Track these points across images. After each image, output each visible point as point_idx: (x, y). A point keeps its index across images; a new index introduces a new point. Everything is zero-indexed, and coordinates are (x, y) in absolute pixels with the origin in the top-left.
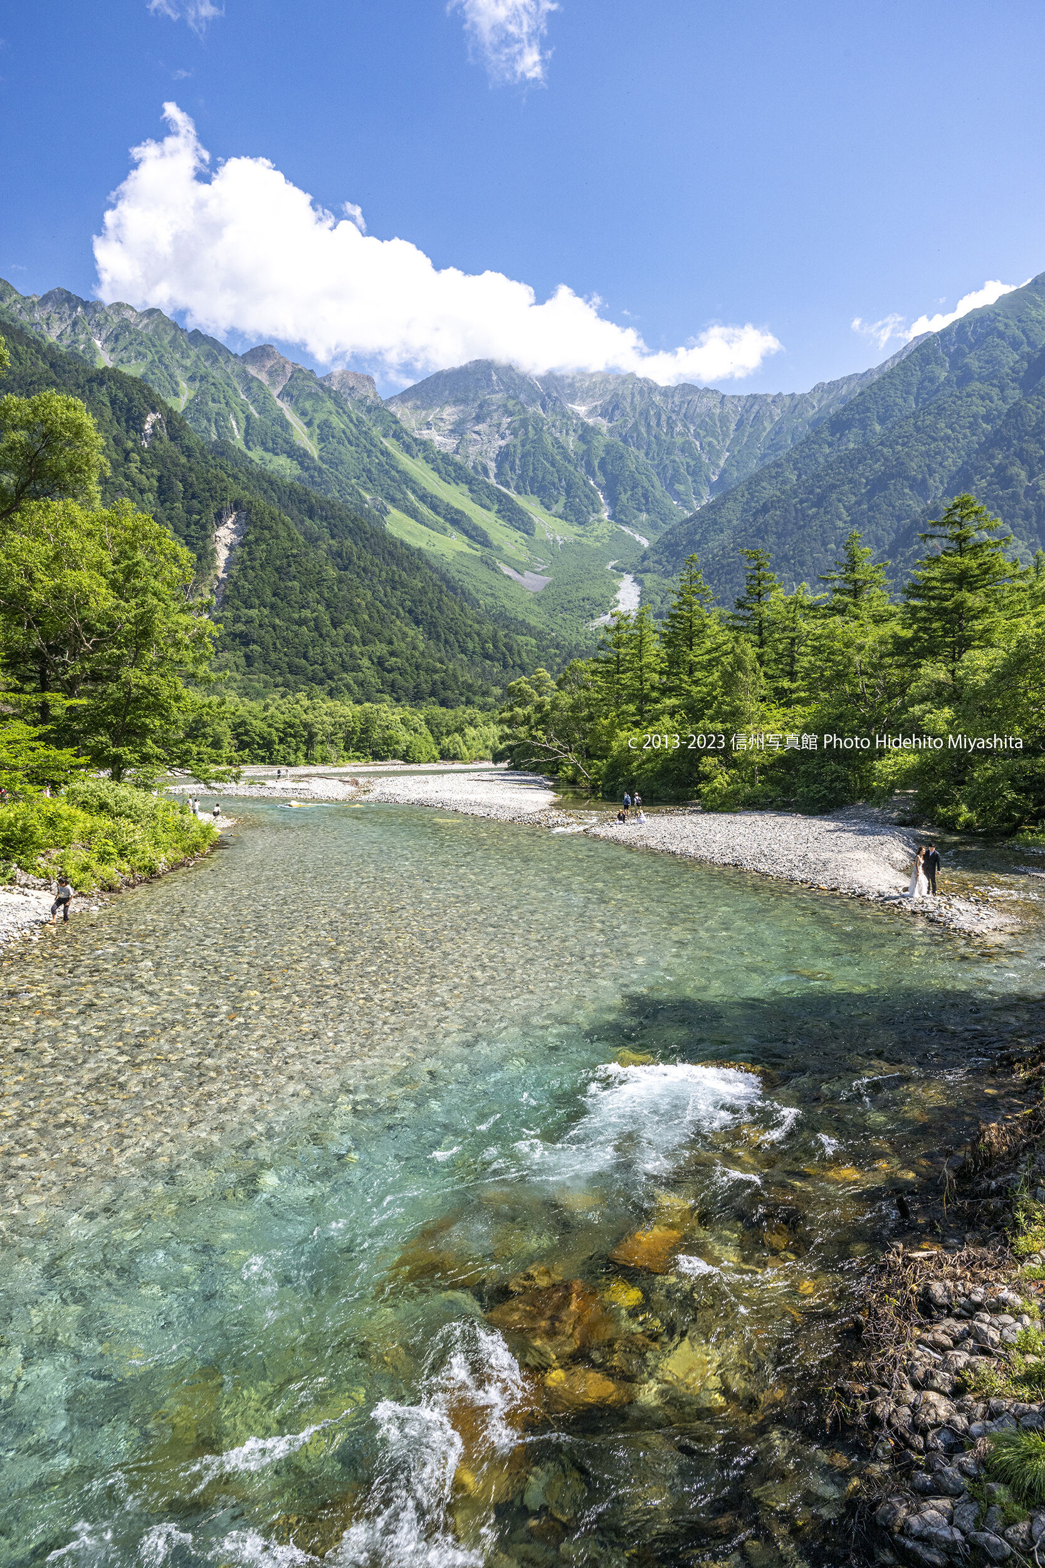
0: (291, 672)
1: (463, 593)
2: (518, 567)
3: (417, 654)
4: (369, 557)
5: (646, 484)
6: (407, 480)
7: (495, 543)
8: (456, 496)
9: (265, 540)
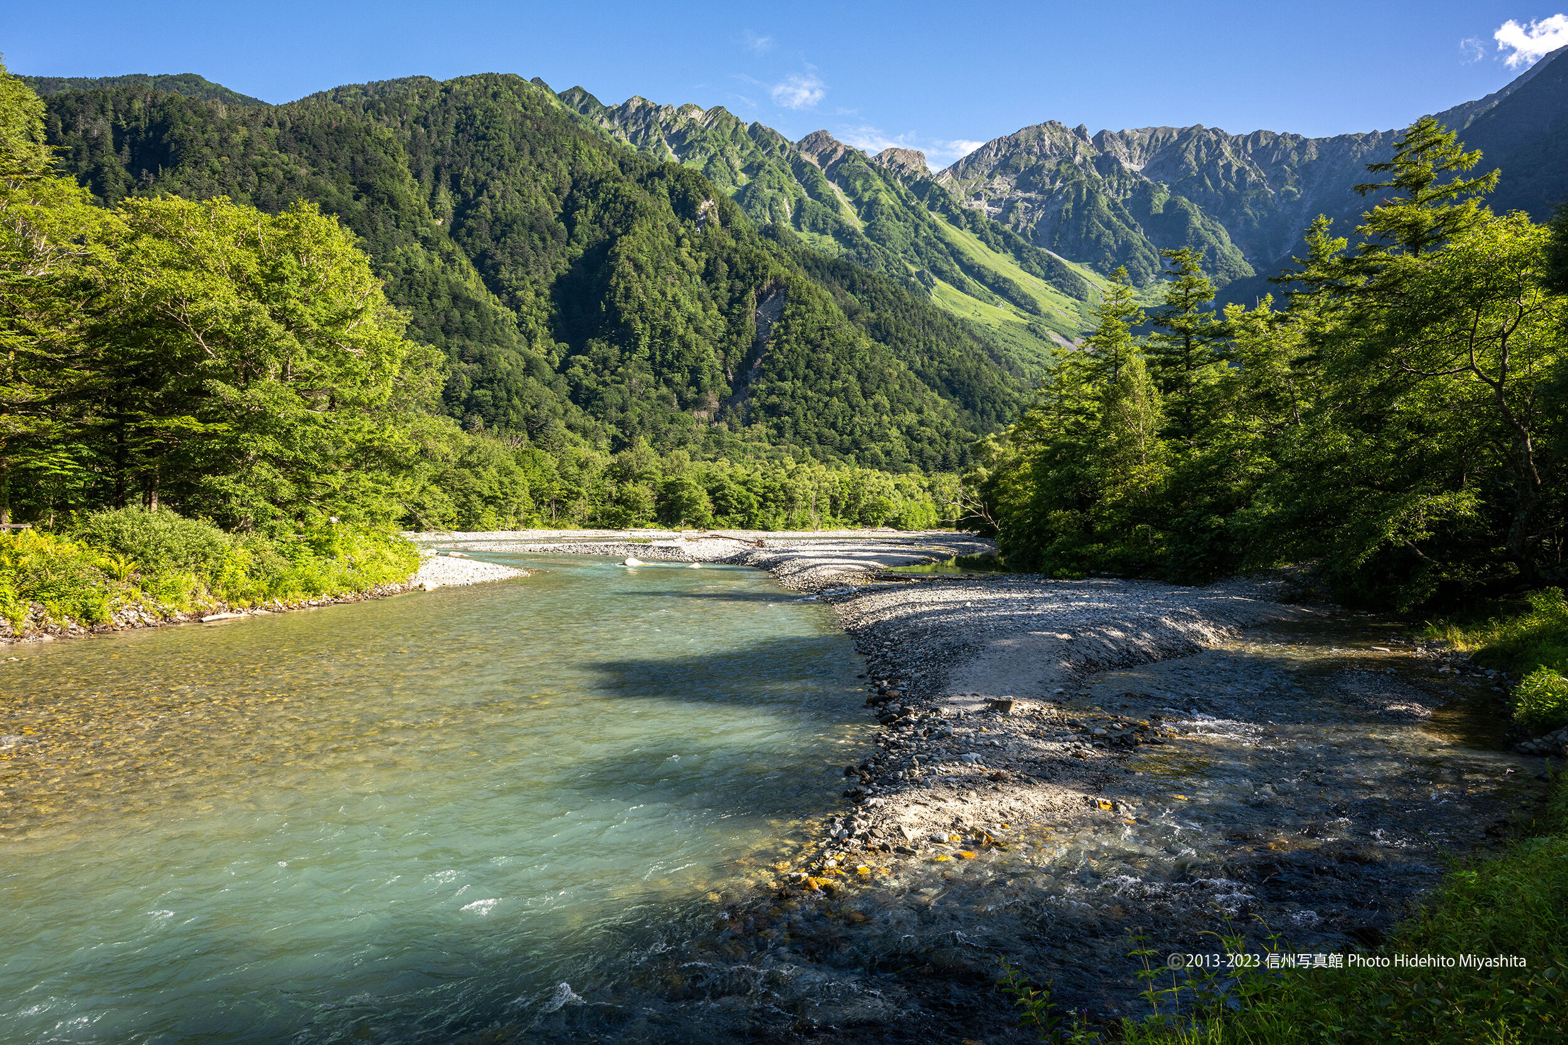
0: (820, 443)
1: (1007, 362)
2: (1068, 334)
3: (948, 423)
4: (907, 327)
5: (1213, 240)
6: (956, 253)
7: (1044, 310)
8: (1002, 264)
9: (800, 315)
